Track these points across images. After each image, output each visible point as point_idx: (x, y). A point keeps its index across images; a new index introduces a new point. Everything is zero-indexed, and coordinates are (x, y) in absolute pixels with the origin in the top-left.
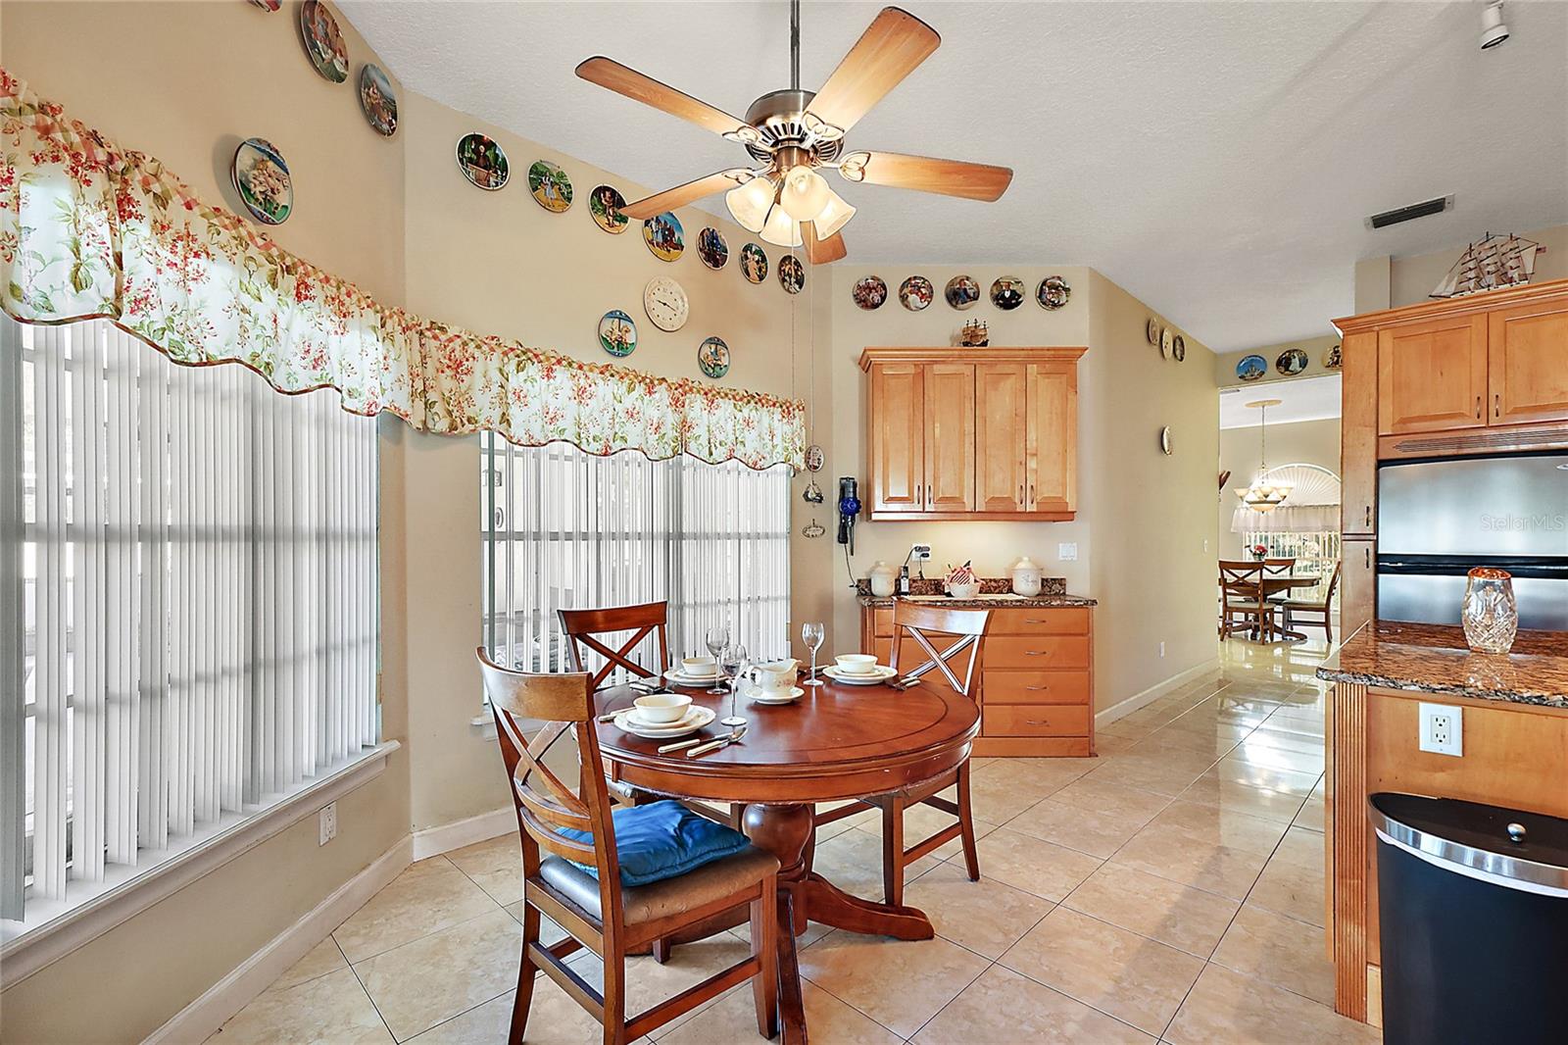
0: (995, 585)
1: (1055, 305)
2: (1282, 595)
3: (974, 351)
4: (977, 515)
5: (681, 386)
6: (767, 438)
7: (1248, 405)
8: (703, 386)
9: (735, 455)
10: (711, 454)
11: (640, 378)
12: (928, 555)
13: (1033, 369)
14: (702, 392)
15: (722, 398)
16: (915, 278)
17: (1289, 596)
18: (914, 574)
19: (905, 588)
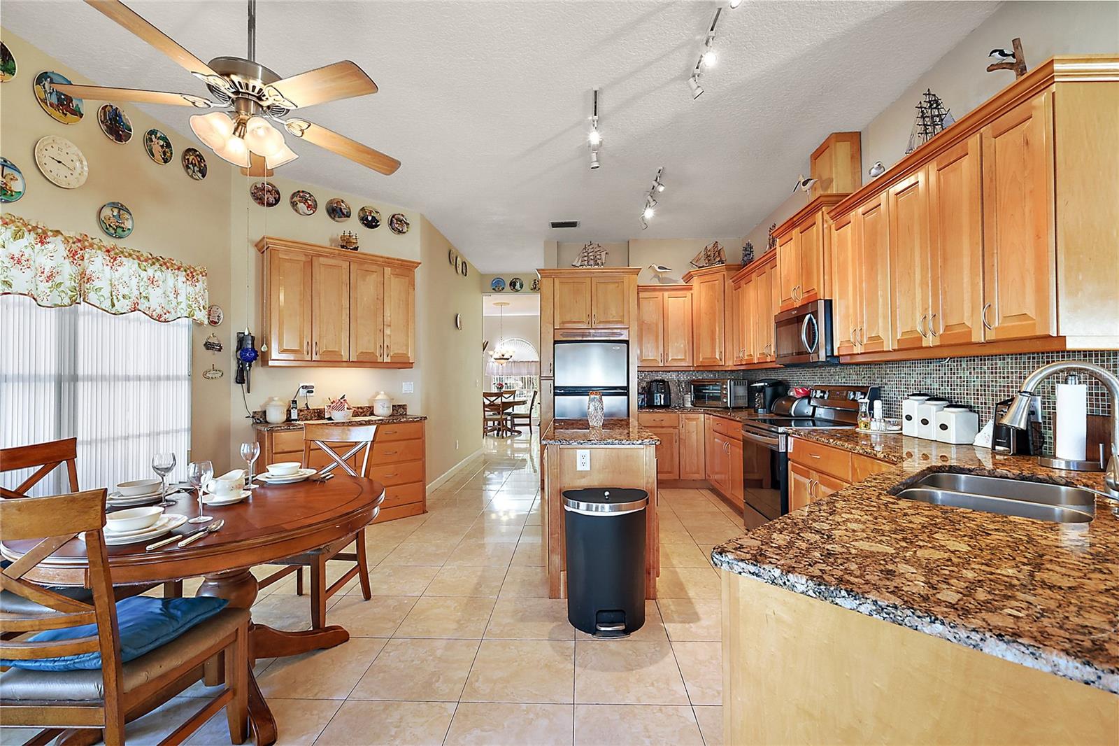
0: (361, 411)
1: (400, 232)
2: (510, 410)
3: (350, 252)
4: (351, 364)
5: (79, 241)
6: (172, 296)
7: (494, 304)
8: (105, 243)
9: (139, 307)
10: (113, 305)
11: (30, 227)
12: (312, 392)
13: (388, 270)
14: (104, 249)
15: (126, 257)
16: (303, 192)
17: (513, 410)
18: (301, 405)
19: (294, 415)
